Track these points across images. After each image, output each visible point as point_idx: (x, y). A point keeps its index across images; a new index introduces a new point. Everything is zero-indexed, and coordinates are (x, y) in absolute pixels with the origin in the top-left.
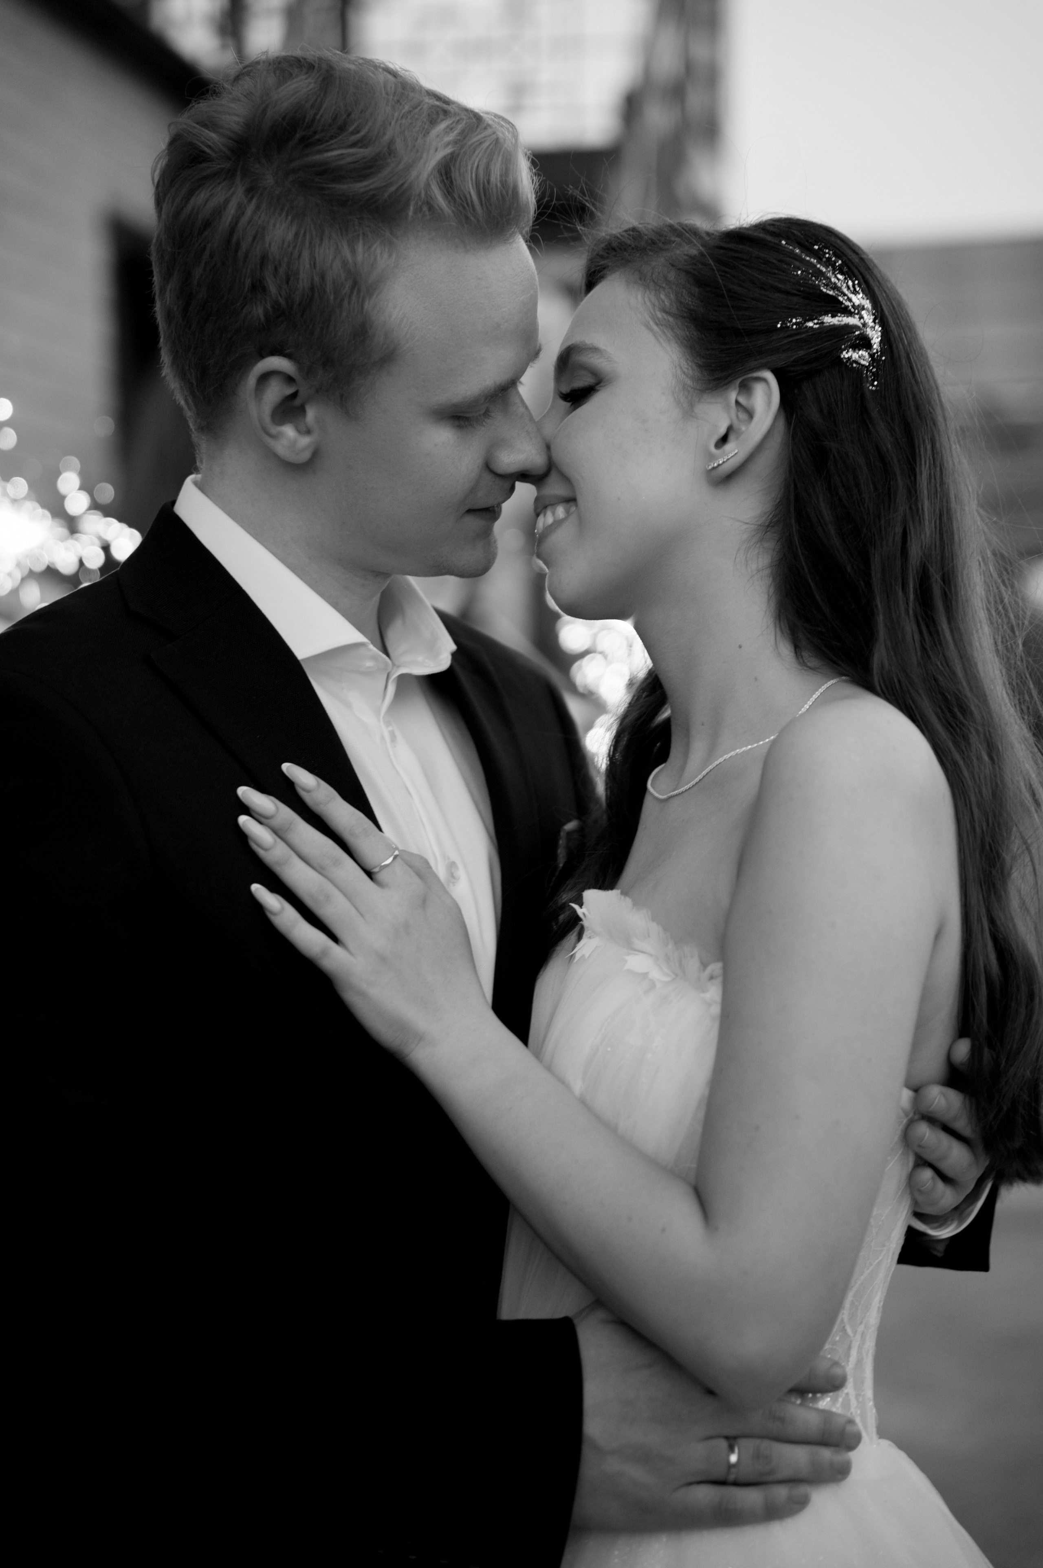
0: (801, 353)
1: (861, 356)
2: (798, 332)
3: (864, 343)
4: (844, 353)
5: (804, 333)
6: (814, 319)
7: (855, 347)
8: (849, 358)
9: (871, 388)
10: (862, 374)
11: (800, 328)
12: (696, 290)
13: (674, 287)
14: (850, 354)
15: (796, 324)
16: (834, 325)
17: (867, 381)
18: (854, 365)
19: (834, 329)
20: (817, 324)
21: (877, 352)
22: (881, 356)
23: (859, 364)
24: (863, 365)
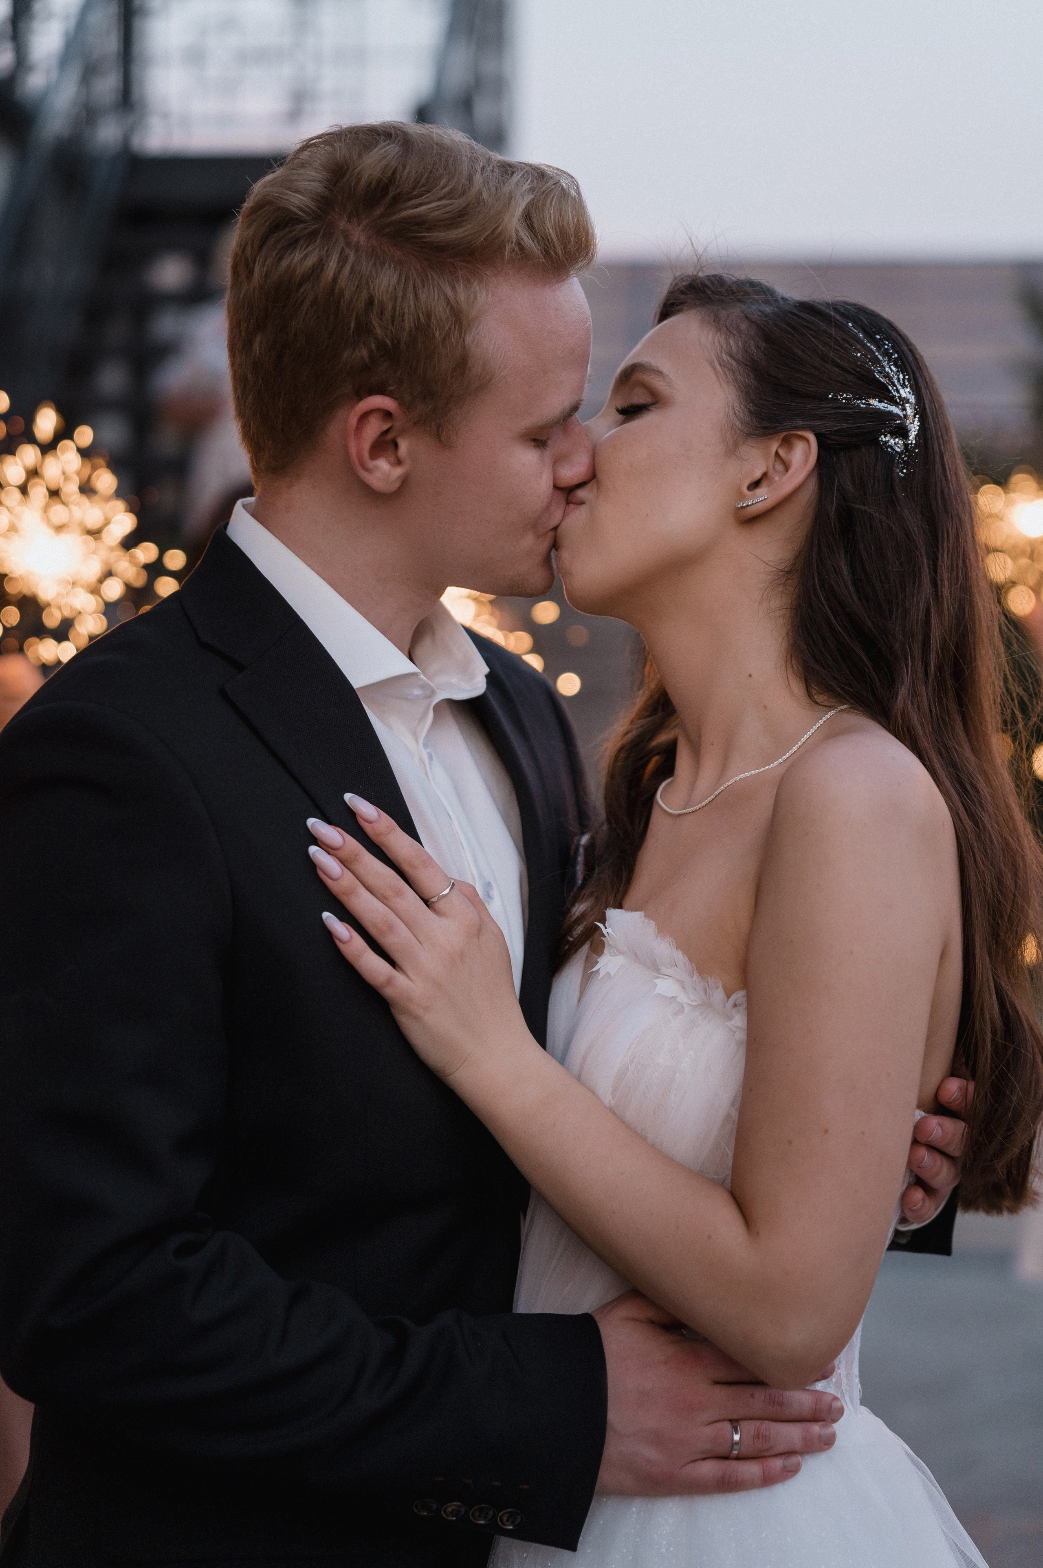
0: (845, 426)
1: (896, 443)
2: (845, 406)
3: (902, 432)
4: (883, 436)
5: (851, 409)
6: (863, 400)
7: (894, 434)
8: (886, 442)
9: (900, 473)
10: (894, 459)
11: (848, 404)
12: (763, 345)
13: (743, 336)
14: (887, 439)
15: (845, 398)
16: (879, 409)
17: (898, 467)
18: (889, 450)
19: (878, 411)
20: (863, 404)
21: (911, 444)
22: (915, 448)
23: (894, 450)
24: (897, 452)
